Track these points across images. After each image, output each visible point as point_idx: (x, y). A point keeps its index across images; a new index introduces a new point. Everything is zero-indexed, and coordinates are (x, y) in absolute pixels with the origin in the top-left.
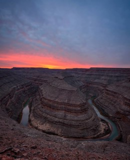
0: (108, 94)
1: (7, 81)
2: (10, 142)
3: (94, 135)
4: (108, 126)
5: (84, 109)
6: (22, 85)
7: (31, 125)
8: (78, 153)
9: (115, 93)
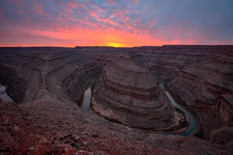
0: (185, 77)
1: (70, 61)
2: (70, 127)
3: (167, 127)
4: (185, 117)
5: (154, 95)
6: (85, 66)
7: (92, 110)
8: (146, 147)
9: (195, 76)
